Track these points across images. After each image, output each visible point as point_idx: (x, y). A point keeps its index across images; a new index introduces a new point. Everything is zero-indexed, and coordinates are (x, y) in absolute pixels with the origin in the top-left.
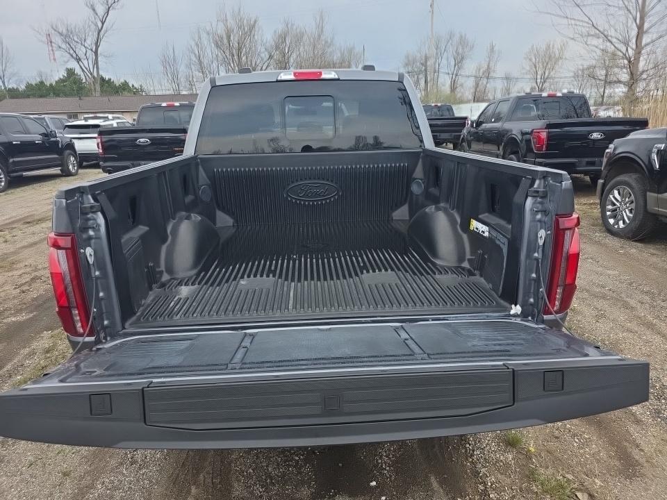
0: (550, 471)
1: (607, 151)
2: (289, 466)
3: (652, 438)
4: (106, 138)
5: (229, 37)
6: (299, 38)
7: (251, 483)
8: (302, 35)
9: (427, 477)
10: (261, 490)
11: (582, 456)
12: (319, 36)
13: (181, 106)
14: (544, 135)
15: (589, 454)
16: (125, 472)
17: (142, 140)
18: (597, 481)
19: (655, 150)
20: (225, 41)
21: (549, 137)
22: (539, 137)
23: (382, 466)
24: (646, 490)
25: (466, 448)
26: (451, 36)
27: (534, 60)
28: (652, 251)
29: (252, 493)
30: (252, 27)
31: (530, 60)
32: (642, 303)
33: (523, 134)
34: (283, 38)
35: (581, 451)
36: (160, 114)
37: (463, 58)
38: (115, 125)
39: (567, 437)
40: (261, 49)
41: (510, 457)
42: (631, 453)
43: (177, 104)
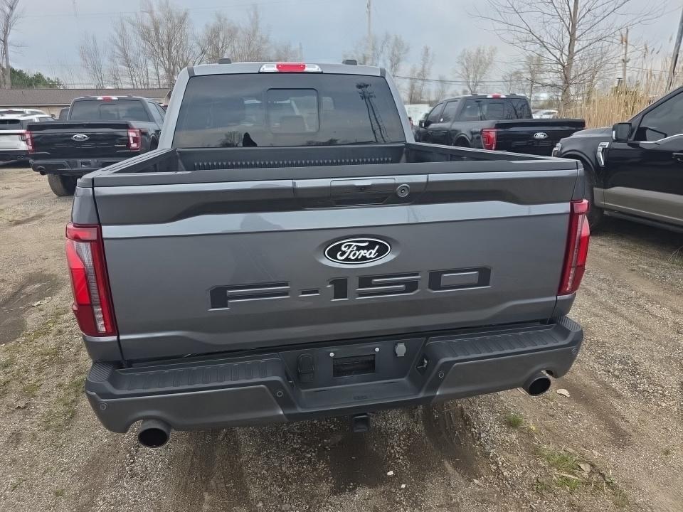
0: (552, 447)
1: (555, 149)
2: (303, 464)
3: (634, 410)
4: (36, 133)
5: (157, 30)
6: (232, 33)
7: (267, 484)
8: (236, 30)
9: (440, 462)
10: (279, 490)
11: (577, 430)
12: (254, 32)
13: (119, 100)
14: (493, 134)
15: (583, 429)
16: (126, 485)
17: (79, 136)
18: (594, 452)
19: (600, 149)
20: (153, 33)
21: (498, 137)
22: (489, 137)
23: (395, 456)
24: (638, 456)
25: (471, 432)
26: (387, 37)
27: (465, 64)
28: (599, 242)
29: (270, 494)
30: (182, 20)
31: (463, 64)
32: (601, 290)
33: (473, 133)
34: (215, 32)
35: (576, 426)
36: (95, 109)
37: (399, 60)
38: (36, 121)
39: (560, 414)
40: (192, 43)
41: (514, 437)
42: (618, 424)
43: (114, 98)
